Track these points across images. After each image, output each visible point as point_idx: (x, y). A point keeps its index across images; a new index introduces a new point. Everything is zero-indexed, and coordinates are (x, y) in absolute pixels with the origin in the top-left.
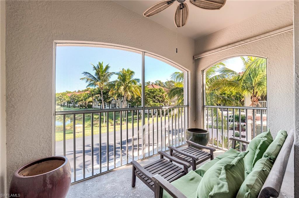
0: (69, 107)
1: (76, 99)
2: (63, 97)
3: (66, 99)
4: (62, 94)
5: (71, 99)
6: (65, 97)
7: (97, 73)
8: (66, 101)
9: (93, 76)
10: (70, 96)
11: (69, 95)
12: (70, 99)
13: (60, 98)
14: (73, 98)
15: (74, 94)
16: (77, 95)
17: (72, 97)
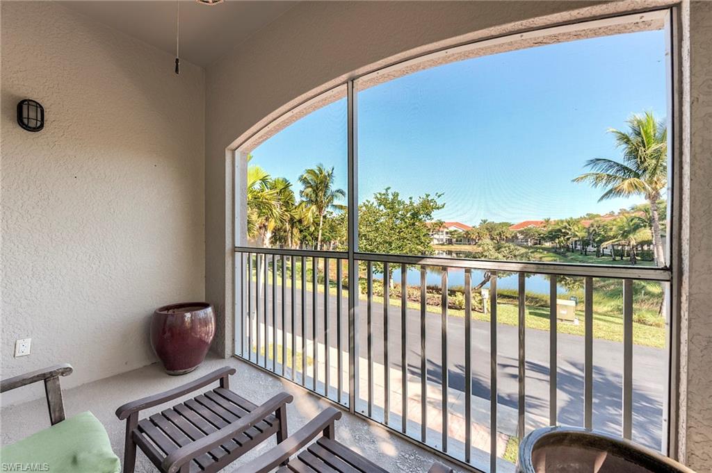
0: (586, 255)
1: (599, 235)
2: (570, 229)
3: (577, 233)
4: (568, 222)
5: (589, 233)
6: (576, 229)
7: (631, 153)
8: (577, 239)
9: (618, 165)
10: (587, 226)
11: (587, 224)
12: (587, 234)
13: (563, 231)
14: (594, 230)
15: (598, 221)
16: (605, 223)
17: (592, 229)
